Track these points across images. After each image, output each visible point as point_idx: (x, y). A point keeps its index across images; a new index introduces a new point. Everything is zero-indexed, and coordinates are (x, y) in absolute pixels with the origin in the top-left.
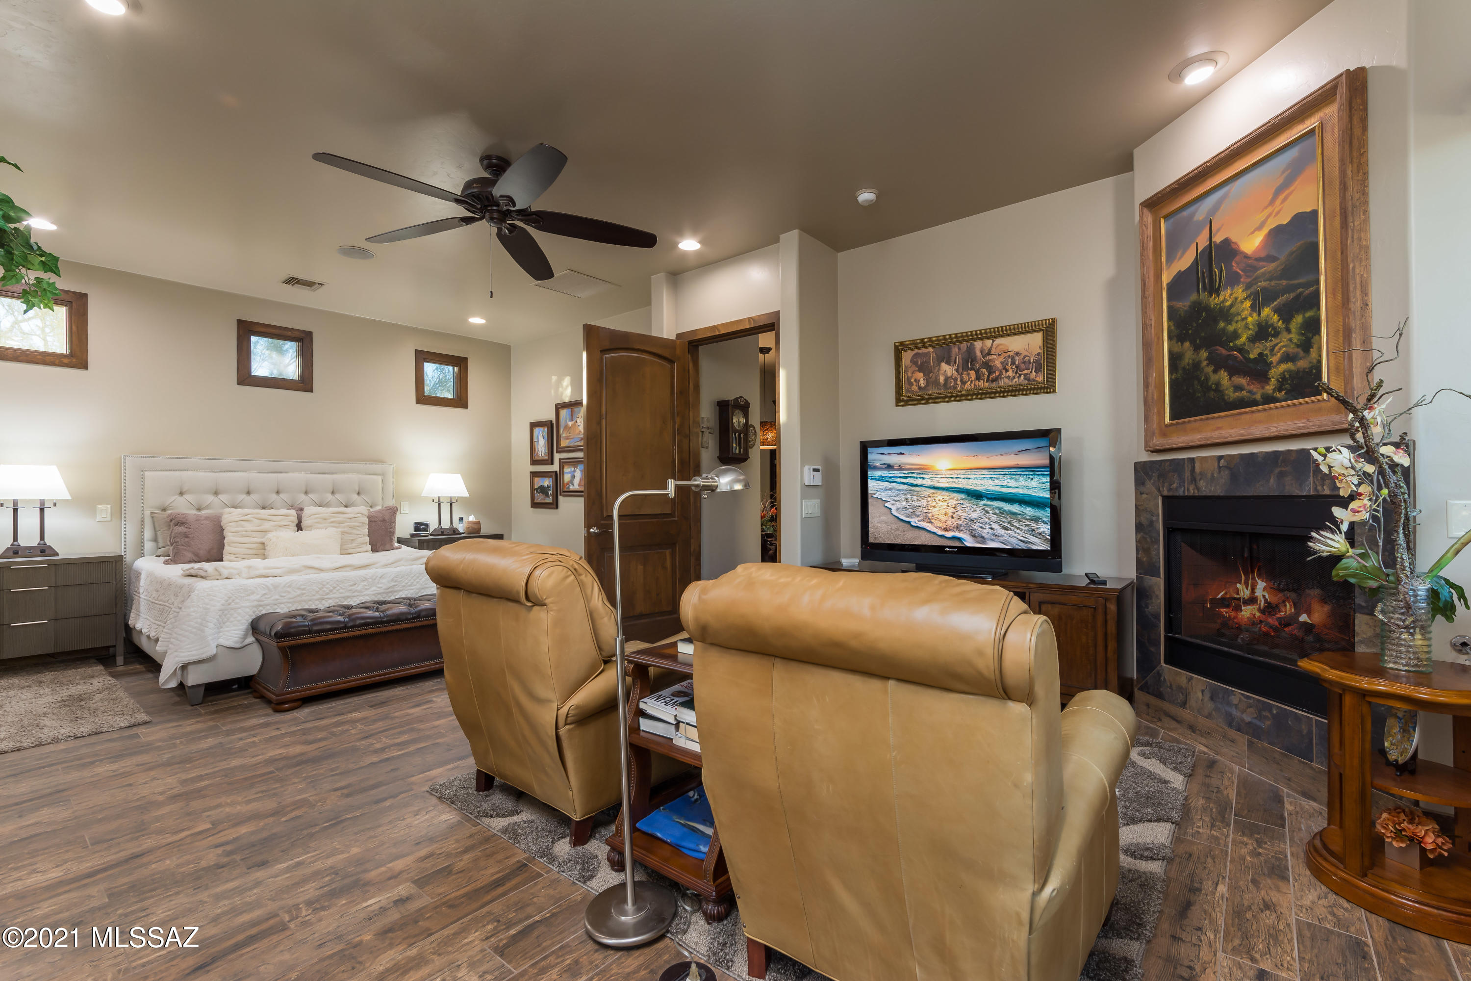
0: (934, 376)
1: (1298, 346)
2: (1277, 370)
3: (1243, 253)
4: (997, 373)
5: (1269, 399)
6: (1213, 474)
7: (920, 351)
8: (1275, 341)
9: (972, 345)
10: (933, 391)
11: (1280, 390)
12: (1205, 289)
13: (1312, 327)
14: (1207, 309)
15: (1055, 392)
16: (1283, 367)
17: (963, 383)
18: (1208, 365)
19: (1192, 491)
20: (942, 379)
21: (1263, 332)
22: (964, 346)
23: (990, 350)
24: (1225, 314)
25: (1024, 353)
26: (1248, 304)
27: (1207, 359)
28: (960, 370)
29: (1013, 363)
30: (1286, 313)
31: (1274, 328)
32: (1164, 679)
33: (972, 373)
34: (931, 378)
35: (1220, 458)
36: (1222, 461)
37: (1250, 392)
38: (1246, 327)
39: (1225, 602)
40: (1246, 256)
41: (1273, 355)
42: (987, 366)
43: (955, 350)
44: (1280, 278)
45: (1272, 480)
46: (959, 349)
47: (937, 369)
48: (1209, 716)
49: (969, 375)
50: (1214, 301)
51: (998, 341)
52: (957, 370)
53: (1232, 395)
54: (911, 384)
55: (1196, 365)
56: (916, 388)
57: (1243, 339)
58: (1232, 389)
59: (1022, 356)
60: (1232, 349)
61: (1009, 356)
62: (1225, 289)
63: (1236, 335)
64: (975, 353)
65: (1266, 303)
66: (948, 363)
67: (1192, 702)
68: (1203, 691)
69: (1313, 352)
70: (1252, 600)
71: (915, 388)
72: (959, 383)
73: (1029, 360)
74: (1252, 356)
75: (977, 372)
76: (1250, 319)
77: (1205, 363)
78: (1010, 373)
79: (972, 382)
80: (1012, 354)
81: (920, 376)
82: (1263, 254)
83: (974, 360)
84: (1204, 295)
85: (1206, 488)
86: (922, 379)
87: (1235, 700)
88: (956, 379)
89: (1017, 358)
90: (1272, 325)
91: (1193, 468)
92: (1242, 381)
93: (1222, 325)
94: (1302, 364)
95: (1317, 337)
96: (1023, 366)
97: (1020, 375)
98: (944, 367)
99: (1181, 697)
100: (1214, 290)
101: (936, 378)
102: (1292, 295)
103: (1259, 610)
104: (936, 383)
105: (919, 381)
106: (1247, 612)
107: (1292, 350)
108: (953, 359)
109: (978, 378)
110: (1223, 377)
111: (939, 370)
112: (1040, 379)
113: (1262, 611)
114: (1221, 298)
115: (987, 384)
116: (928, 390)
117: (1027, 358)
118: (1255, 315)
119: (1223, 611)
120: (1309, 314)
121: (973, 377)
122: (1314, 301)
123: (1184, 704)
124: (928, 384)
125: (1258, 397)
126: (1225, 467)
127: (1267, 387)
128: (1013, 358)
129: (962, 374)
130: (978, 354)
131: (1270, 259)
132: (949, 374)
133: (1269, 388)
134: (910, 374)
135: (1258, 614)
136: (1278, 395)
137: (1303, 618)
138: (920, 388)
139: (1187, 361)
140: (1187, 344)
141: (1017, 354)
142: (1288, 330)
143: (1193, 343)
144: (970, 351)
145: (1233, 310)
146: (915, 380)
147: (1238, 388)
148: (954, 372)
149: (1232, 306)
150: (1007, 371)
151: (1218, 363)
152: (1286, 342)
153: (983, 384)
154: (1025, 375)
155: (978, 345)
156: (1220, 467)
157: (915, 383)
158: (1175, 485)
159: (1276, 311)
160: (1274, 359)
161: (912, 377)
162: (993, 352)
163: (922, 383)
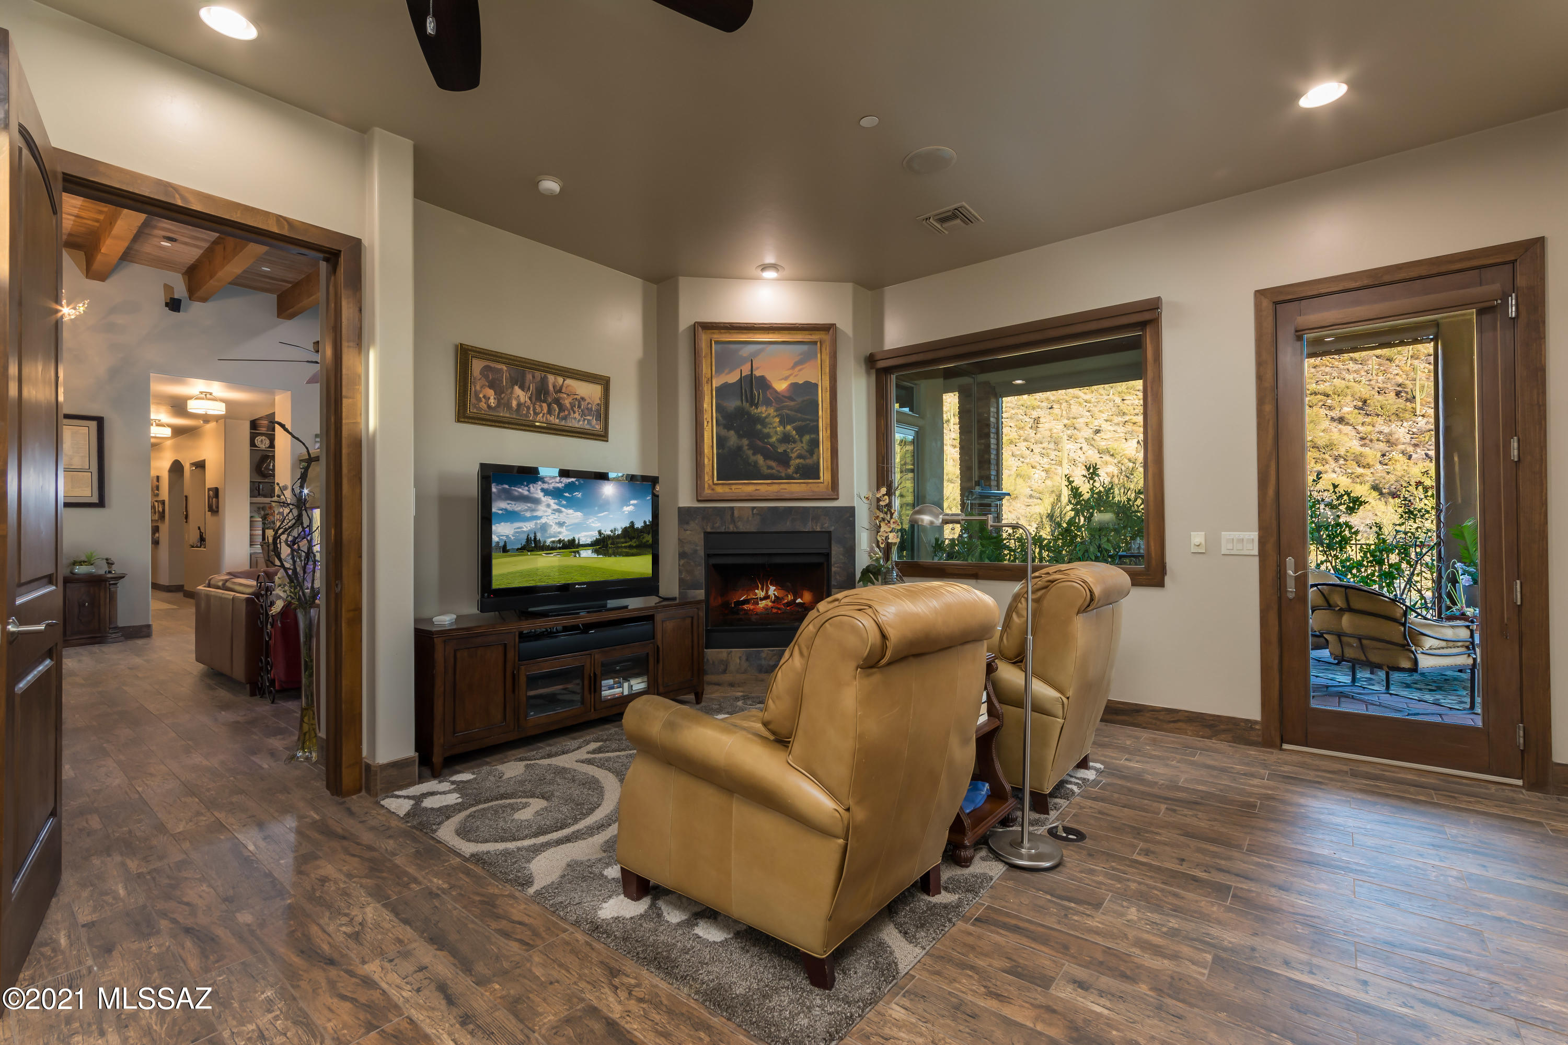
0: (506, 398)
1: (807, 452)
2: (795, 462)
3: (774, 389)
4: (566, 413)
5: (789, 477)
6: (748, 518)
7: (493, 365)
8: (793, 445)
9: (546, 377)
10: (503, 413)
11: (796, 474)
12: (747, 401)
13: (815, 444)
14: (748, 414)
15: (607, 441)
16: (798, 461)
17: (536, 414)
18: (748, 449)
19: (732, 528)
20: (514, 403)
21: (786, 439)
22: (537, 374)
23: (561, 387)
24: (762, 421)
25: (588, 400)
26: (777, 420)
27: (748, 445)
28: (534, 399)
29: (579, 407)
30: (801, 431)
31: (793, 438)
32: (708, 660)
33: (545, 405)
34: (502, 399)
35: (754, 508)
36: (755, 511)
37: (779, 471)
38: (776, 432)
39: (746, 602)
40: (776, 391)
41: (792, 453)
42: (557, 401)
43: (529, 377)
44: (796, 411)
45: (788, 523)
46: (533, 377)
47: (509, 391)
48: (745, 672)
49: (541, 407)
50: (754, 411)
51: (569, 382)
52: (530, 399)
53: (766, 471)
54: (479, 400)
55: (740, 448)
56: (485, 406)
57: (774, 439)
58: (765, 468)
59: (587, 402)
60: (767, 443)
61: (576, 399)
62: (762, 406)
63: (768, 436)
64: (548, 386)
65: (789, 423)
66: (522, 388)
67: (732, 667)
68: (740, 658)
69: (815, 457)
70: (767, 597)
71: (483, 405)
72: (532, 412)
73: (592, 408)
74: (779, 451)
75: (549, 406)
76: (778, 429)
77: (746, 448)
78: (577, 415)
79: (544, 414)
80: (578, 397)
81: (491, 393)
82: (787, 394)
83: (547, 393)
84: (746, 405)
85: (742, 527)
86: (492, 398)
87: (763, 655)
88: (528, 408)
89: (583, 403)
90: (792, 436)
91: (733, 513)
92: (773, 464)
93: (759, 427)
94: (809, 461)
95: (817, 449)
96: (586, 412)
97: (584, 419)
98: (517, 391)
99: (723, 667)
100: (753, 403)
101: (508, 401)
102: (804, 423)
103: (771, 601)
104: (508, 406)
105: (489, 398)
106: (762, 604)
107: (804, 453)
108: (527, 385)
109: (550, 412)
110: (760, 459)
111: (512, 393)
112: (598, 427)
113: (773, 602)
114: (759, 410)
115: (558, 421)
116: (498, 412)
117: (590, 406)
118: (782, 428)
119: (745, 607)
120: (813, 436)
121: (545, 411)
122: (816, 430)
123: (725, 671)
124: (499, 404)
125: (783, 475)
126: (758, 514)
127: (789, 470)
128: (579, 402)
129: (534, 404)
130: (551, 388)
131: (791, 399)
132: (522, 400)
133: (790, 471)
134: (478, 388)
135: (770, 604)
136: (795, 475)
137: (799, 601)
138: (489, 407)
139: (732, 443)
140: (732, 433)
141: (583, 399)
142: (802, 442)
143: (737, 432)
144: (544, 381)
145: (767, 420)
146: (484, 397)
147: (770, 467)
148: (527, 400)
149: (766, 417)
150: (574, 412)
151: (756, 450)
152: (799, 448)
153: (554, 420)
154: (588, 420)
155: (551, 378)
156: (753, 514)
157: (483, 400)
158: (717, 525)
159: (795, 429)
160: (793, 455)
161: (481, 392)
162: (563, 391)
163: (492, 402)
